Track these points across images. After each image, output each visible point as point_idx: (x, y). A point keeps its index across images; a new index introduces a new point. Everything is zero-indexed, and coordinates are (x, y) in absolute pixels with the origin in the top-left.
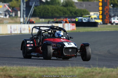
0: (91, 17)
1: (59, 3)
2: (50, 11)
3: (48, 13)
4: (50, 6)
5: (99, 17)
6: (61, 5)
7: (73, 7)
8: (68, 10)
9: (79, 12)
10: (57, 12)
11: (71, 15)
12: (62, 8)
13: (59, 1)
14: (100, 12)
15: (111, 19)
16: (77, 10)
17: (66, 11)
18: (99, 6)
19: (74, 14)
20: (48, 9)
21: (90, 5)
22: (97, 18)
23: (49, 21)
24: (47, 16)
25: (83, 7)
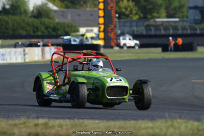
0: (85, 37)
1: (26, 12)
2: (11, 26)
3: (7, 29)
4: (10, 16)
5: (98, 35)
6: (30, 15)
7: (50, 18)
8: (41, 23)
9: (61, 26)
10: (23, 28)
11: (47, 33)
12: (31, 20)
13: (26, 8)
14: (100, 28)
15: (120, 40)
16: (58, 24)
17: (39, 25)
18: (99, 17)
19: (52, 32)
20: (7, 22)
21: (79, 15)
22: (96, 37)
23: (16, 43)
24: (6, 35)
25: (66, 18)
